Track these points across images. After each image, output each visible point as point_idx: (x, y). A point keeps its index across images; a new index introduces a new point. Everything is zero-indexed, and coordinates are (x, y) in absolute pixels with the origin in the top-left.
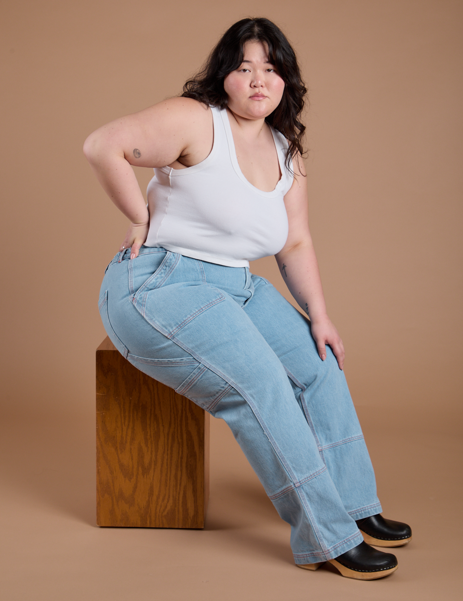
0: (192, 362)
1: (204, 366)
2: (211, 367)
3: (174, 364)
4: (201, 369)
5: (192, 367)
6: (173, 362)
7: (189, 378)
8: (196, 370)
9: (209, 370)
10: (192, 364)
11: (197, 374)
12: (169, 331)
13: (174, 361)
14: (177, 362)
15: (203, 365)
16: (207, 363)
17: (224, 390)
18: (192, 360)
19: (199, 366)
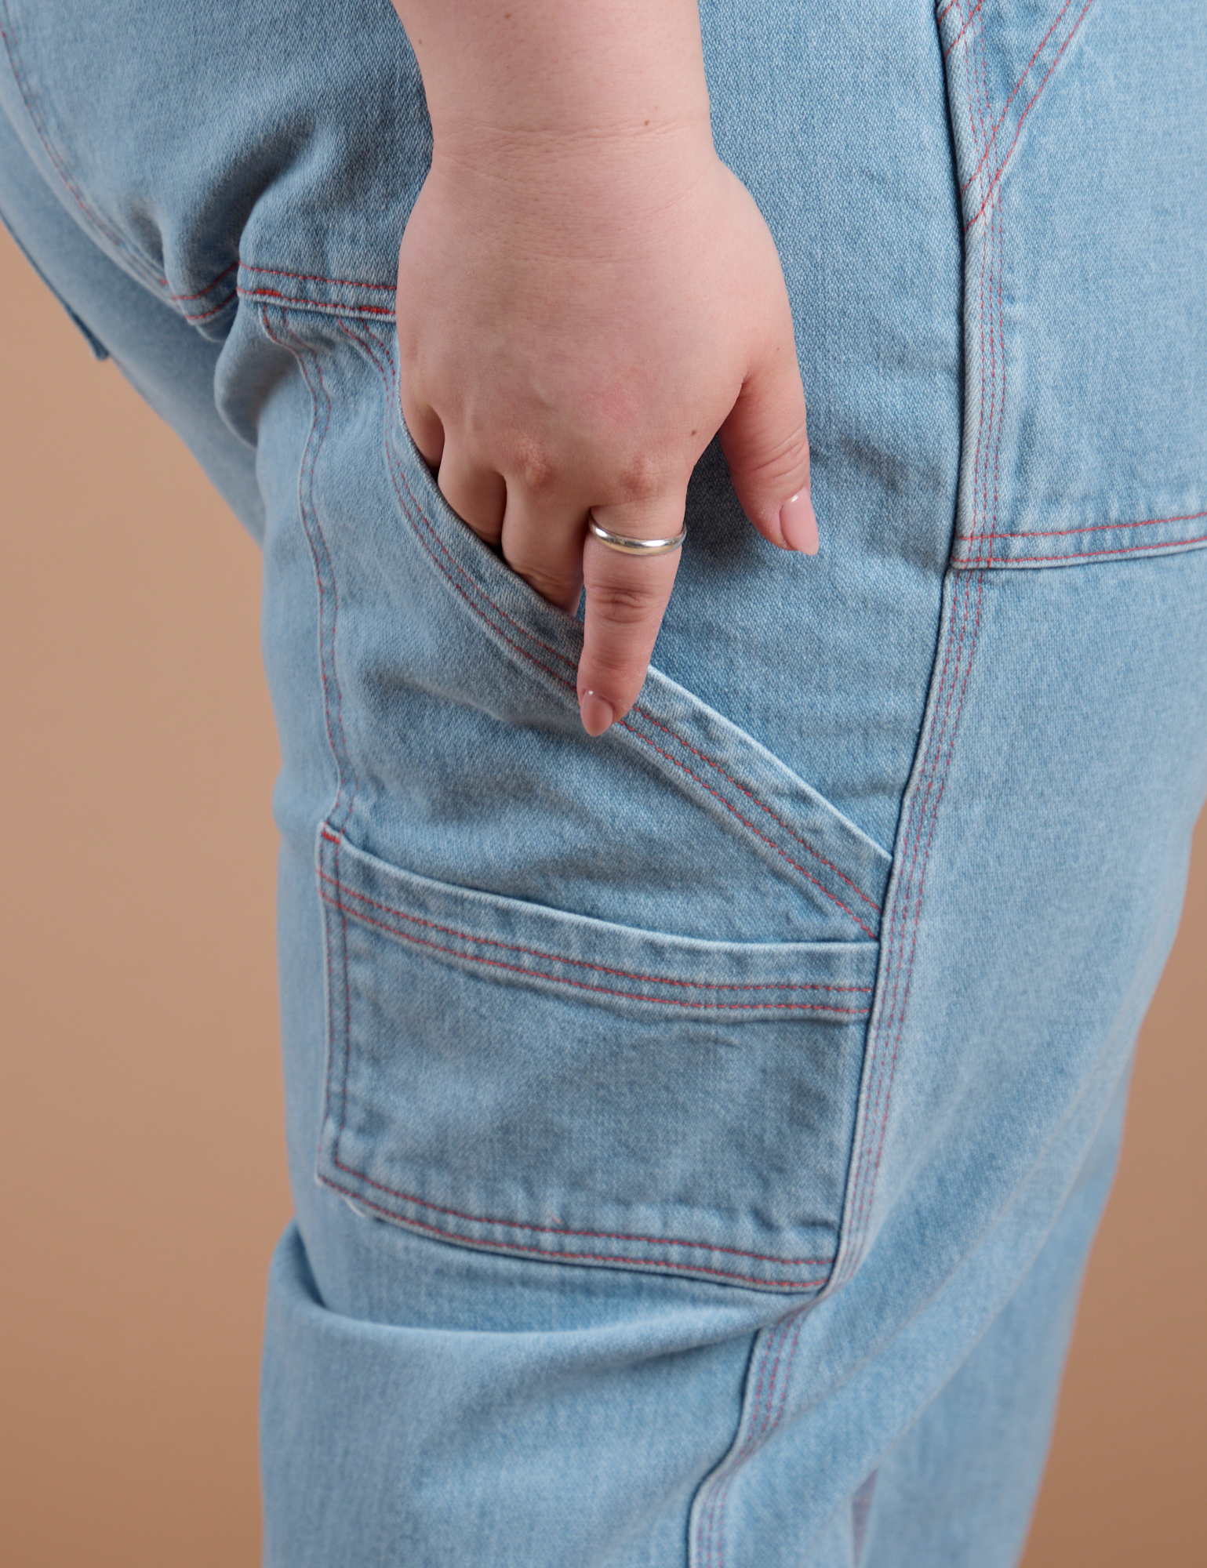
0: (838, 883)
1: (867, 980)
2: (894, 1032)
3: (708, 772)
4: (822, 978)
5: (794, 904)
6: (719, 754)
7: (656, 950)
8: (792, 946)
9: (855, 1031)
10: (816, 891)
11: (752, 980)
12: (1020, 501)
13: (728, 754)
14: (745, 788)
15: (869, 966)
16: (902, 983)
17: (745, 1243)
18: (849, 865)
19: (834, 947)
